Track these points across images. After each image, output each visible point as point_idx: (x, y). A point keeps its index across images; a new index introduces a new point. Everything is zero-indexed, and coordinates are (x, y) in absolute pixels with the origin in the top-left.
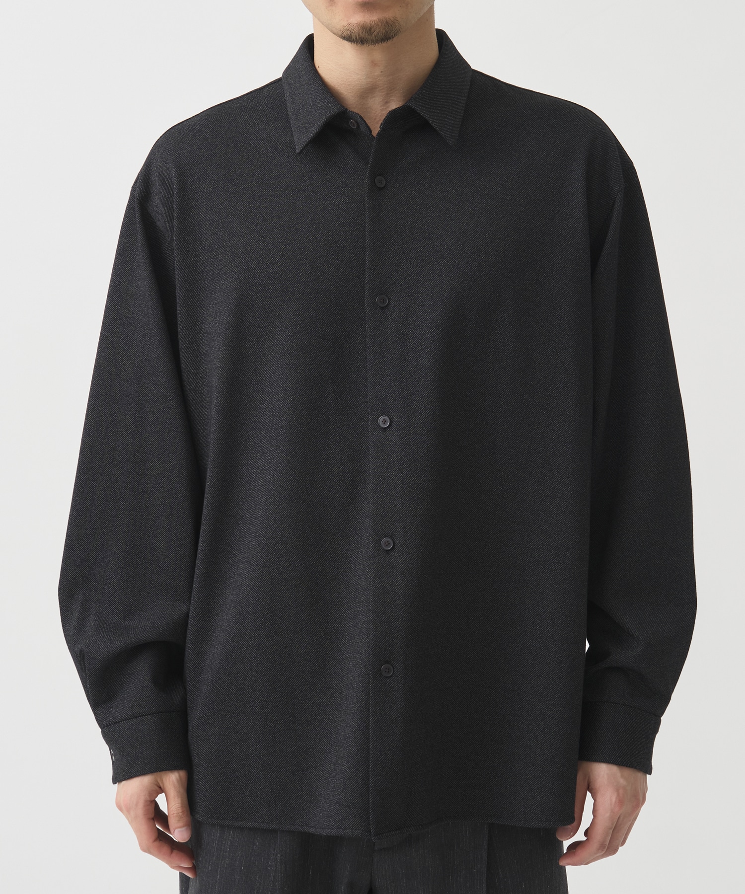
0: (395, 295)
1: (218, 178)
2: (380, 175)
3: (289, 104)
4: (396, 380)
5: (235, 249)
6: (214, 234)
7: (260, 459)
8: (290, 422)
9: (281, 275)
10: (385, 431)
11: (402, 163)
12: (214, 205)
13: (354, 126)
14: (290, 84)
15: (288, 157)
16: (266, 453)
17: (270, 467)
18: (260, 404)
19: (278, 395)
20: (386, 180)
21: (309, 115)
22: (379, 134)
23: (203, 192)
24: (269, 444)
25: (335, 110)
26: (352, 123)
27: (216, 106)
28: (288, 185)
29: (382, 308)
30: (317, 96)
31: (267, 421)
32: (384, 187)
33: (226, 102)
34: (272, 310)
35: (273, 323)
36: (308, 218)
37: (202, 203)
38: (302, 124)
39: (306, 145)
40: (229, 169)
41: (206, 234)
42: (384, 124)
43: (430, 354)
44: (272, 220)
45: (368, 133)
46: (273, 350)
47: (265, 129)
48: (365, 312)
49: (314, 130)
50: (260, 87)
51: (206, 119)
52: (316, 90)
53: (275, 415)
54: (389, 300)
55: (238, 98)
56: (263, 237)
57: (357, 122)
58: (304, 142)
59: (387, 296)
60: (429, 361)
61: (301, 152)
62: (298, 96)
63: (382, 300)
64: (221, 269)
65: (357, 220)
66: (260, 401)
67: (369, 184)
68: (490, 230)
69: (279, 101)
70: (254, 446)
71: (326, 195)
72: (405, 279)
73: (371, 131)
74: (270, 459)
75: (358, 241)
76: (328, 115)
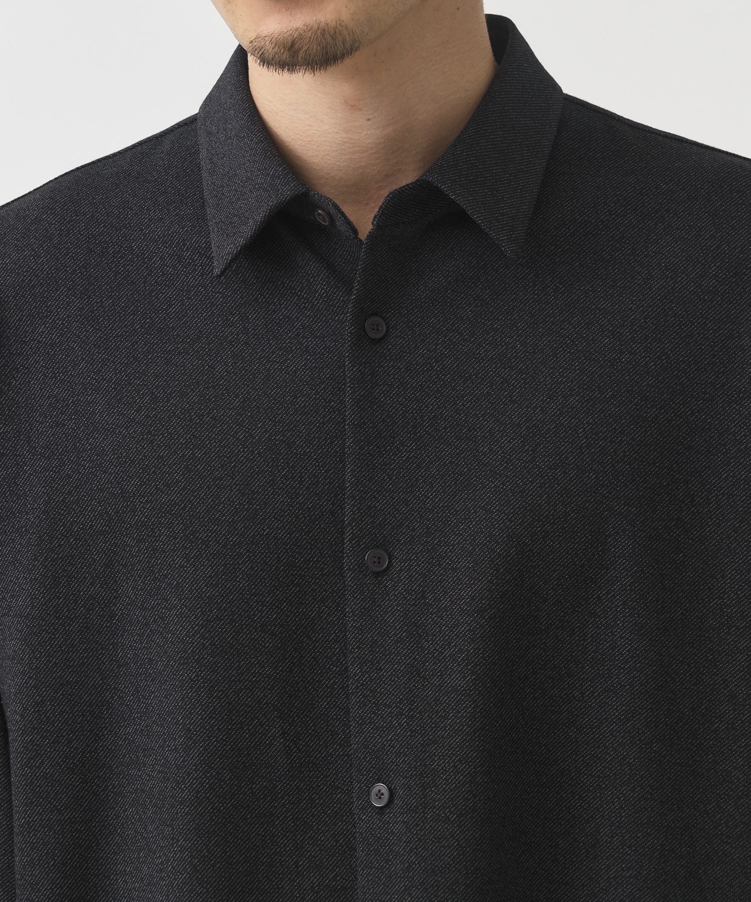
0: (401, 549)
1: (68, 316)
2: (376, 314)
3: (205, 174)
4: (401, 714)
5: (98, 455)
6: (57, 425)
7: (144, 862)
8: (198, 792)
9: (184, 508)
10: (382, 814)
11: (418, 290)
12: (59, 368)
13: (325, 221)
14: (209, 133)
15: (202, 275)
16: (155, 853)
17: (162, 879)
18: (144, 756)
19: (175, 739)
20: (387, 324)
21: (239, 199)
22: (371, 236)
23: (39, 342)
24: (159, 834)
25: (287, 191)
26: (319, 214)
27: (72, 171)
28: (200, 332)
29: (377, 574)
30: (255, 161)
31: (156, 790)
32: (382, 339)
33: (93, 163)
34: (166, 576)
35: (166, 600)
36: (237, 396)
37: (36, 362)
38: (227, 216)
39: (233, 260)
40: (89, 297)
41: (42, 423)
42: (380, 217)
43: (467, 665)
44: (168, 401)
45: (350, 236)
46: (166, 652)
47: (162, 219)
48: (344, 582)
49: (248, 230)
50: (158, 131)
51: (50, 198)
52: (252, 149)
53: (169, 779)
54: (389, 558)
55: (114, 155)
56: (149, 433)
57: (329, 214)
58: (229, 254)
59: (386, 551)
60: (464, 677)
61: (223, 273)
62: (222, 158)
63: (376, 560)
64: (70, 492)
65: (330, 402)
66: (145, 750)
67: (352, 334)
68: (587, 422)
69: (191, 162)
70: (135, 836)
71: (273, 353)
72: (421, 517)
73: (355, 232)
74: (162, 863)
75: (331, 443)
76: (273, 201)
